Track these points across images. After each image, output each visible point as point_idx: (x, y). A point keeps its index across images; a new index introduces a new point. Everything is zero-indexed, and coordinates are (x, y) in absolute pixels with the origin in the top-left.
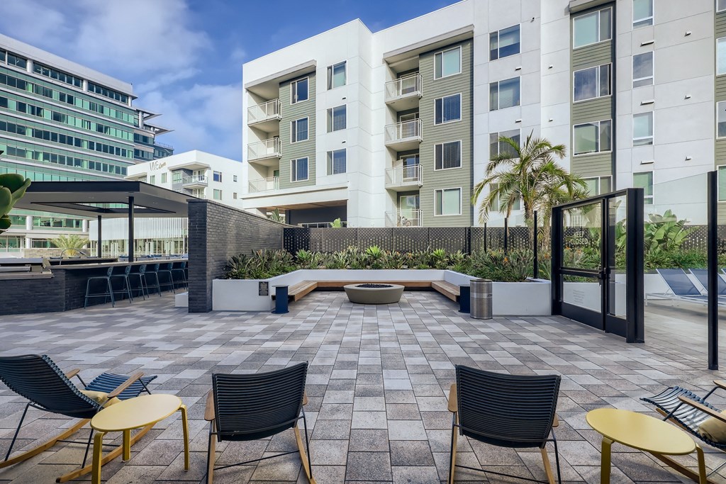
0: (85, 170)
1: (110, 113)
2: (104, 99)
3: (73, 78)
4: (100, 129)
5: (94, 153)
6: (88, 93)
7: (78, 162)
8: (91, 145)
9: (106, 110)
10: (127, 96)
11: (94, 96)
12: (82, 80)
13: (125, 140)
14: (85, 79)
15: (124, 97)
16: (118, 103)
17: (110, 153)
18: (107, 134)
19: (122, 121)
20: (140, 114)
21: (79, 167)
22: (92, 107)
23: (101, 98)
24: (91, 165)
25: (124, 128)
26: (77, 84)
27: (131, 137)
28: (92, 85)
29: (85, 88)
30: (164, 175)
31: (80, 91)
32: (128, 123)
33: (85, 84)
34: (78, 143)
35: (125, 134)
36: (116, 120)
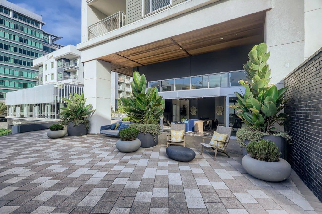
0: (11, 64)
1: (27, 32)
2: (24, 23)
3: (3, 9)
4: (21, 40)
5: (18, 54)
6: (13, 18)
7: (7, 59)
8: (15, 49)
9: (25, 29)
10: (39, 23)
11: (17, 20)
12: (10, 10)
13: (37, 48)
14: (12, 10)
15: (37, 23)
16: (33, 26)
17: (28, 55)
18: (26, 44)
19: (36, 37)
20: (50, 36)
21: (7, 62)
22: (16, 27)
23: (22, 22)
24: (15, 61)
25: (37, 41)
26: (6, 13)
27: (41, 47)
28: (16, 14)
29: (11, 15)
30: (52, 63)
31: (8, 17)
32: (39, 38)
33: (11, 13)
34: (7, 47)
35: (38, 45)
36: (32, 36)
